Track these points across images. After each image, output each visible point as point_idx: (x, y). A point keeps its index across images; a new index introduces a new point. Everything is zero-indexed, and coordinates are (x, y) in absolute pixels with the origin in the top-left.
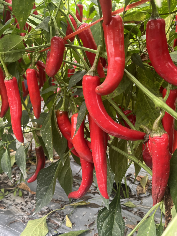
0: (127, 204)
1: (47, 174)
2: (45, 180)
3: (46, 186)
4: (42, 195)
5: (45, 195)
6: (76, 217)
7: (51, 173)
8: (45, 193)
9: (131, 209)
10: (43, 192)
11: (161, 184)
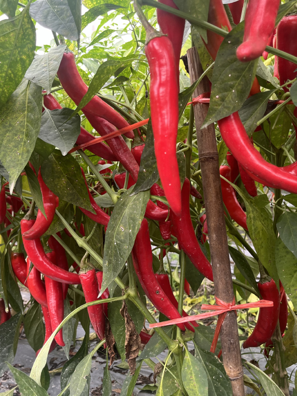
0: (121, 365)
1: (9, 330)
2: (6, 338)
3: (8, 345)
4: (4, 357)
5: (7, 357)
6: (53, 387)
7: (13, 328)
8: (7, 354)
9: (125, 371)
10: (5, 353)
11: (96, 320)
